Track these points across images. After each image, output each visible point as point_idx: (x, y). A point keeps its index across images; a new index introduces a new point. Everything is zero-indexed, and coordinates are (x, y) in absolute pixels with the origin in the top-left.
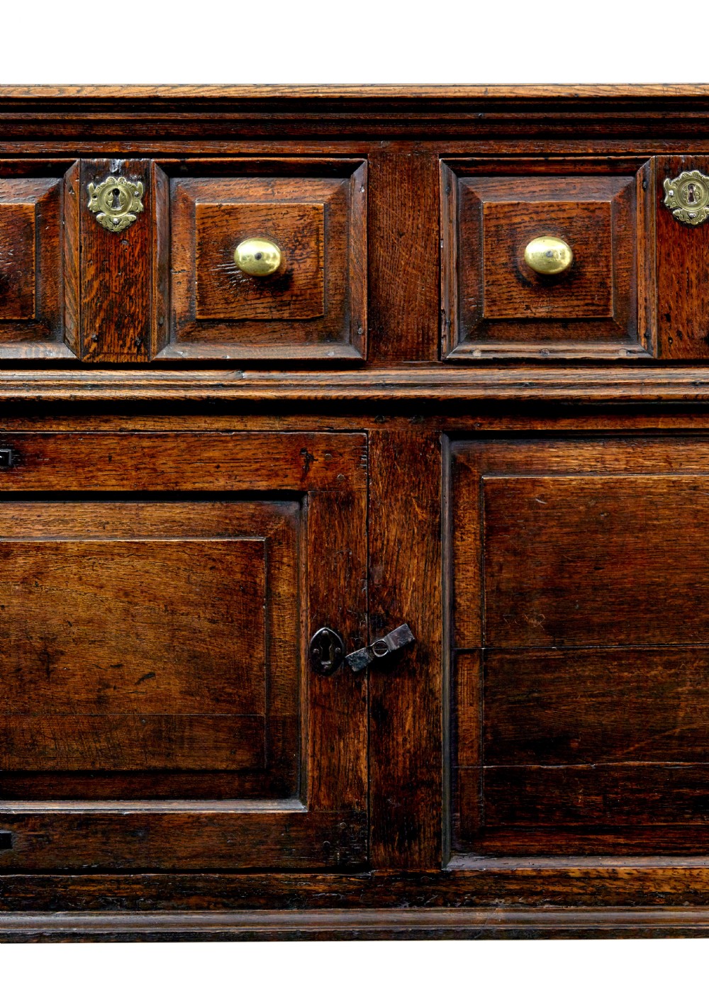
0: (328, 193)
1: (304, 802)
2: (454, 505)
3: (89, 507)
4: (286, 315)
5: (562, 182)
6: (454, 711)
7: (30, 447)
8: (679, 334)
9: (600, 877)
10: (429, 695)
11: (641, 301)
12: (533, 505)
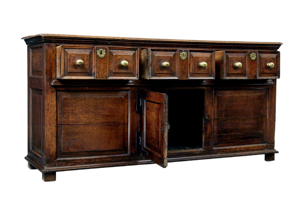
4: (205, 73)
6: (214, 127)
8: (252, 76)
9: (231, 149)
10: (211, 125)
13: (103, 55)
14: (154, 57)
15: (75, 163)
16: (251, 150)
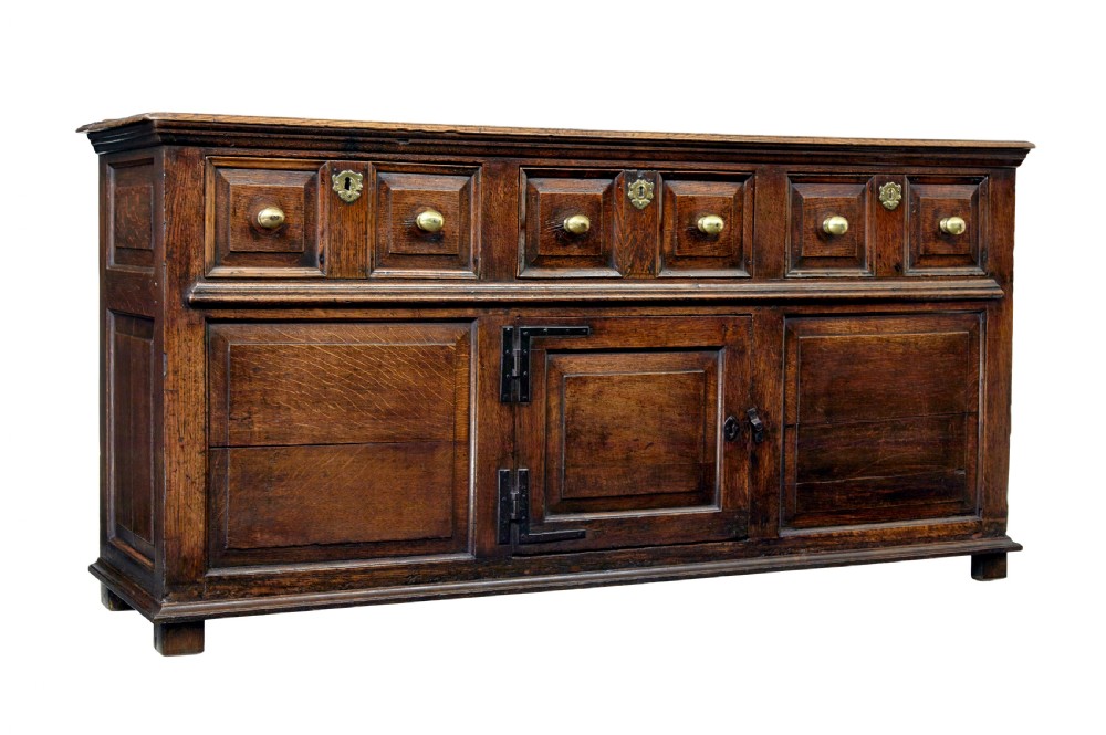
0: (735, 190)
1: (719, 506)
2: (786, 352)
3: (623, 355)
4: (716, 254)
7: (598, 325)
8: (884, 264)
9: (846, 536)
12: (821, 351)
13: (353, 193)
14: (536, 199)
15: (272, 587)
16: (920, 540)
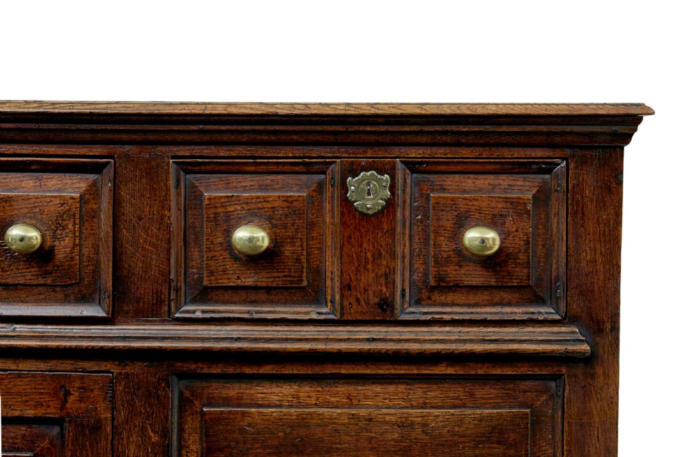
0: (83, 186)
2: (181, 430)
4: (49, 281)
5: (269, 179)
8: (358, 300)
11: (328, 274)
12: (242, 431)
